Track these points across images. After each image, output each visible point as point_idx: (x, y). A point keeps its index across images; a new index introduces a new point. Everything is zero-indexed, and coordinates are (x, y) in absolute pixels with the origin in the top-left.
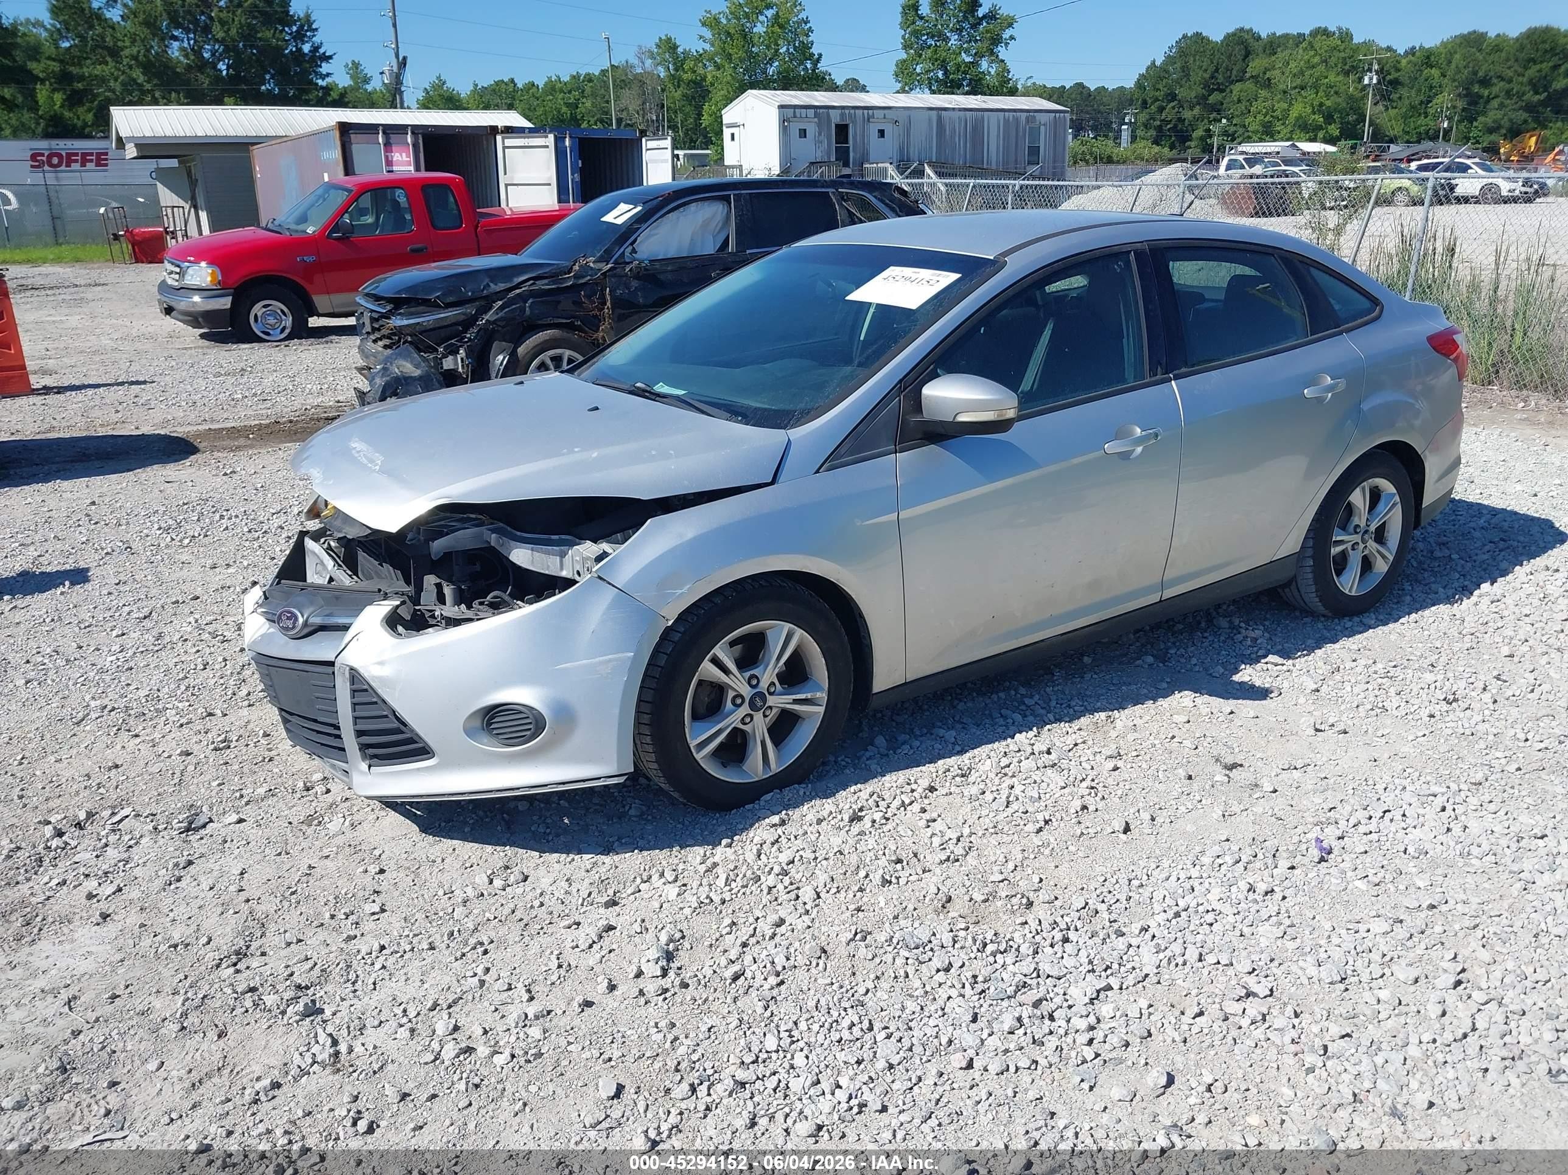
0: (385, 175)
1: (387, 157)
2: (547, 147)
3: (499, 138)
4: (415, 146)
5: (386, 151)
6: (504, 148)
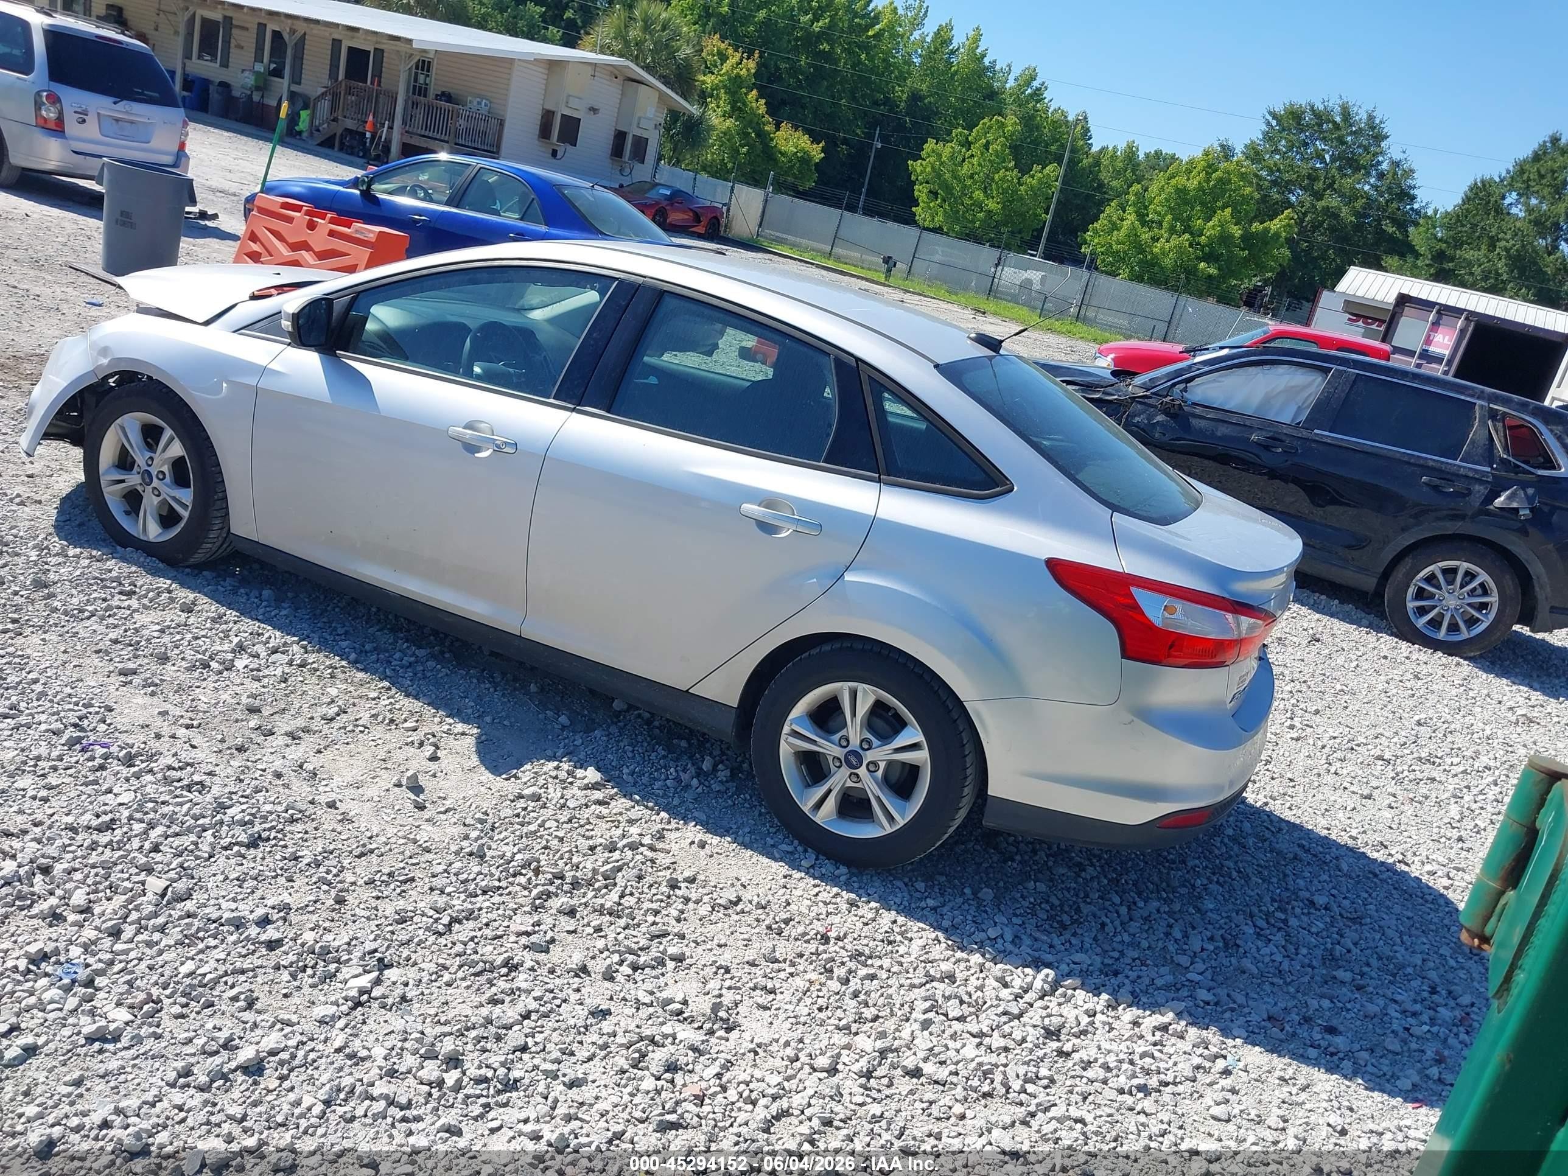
1: (1429, 336)
4: (1463, 332)
5: (1431, 330)
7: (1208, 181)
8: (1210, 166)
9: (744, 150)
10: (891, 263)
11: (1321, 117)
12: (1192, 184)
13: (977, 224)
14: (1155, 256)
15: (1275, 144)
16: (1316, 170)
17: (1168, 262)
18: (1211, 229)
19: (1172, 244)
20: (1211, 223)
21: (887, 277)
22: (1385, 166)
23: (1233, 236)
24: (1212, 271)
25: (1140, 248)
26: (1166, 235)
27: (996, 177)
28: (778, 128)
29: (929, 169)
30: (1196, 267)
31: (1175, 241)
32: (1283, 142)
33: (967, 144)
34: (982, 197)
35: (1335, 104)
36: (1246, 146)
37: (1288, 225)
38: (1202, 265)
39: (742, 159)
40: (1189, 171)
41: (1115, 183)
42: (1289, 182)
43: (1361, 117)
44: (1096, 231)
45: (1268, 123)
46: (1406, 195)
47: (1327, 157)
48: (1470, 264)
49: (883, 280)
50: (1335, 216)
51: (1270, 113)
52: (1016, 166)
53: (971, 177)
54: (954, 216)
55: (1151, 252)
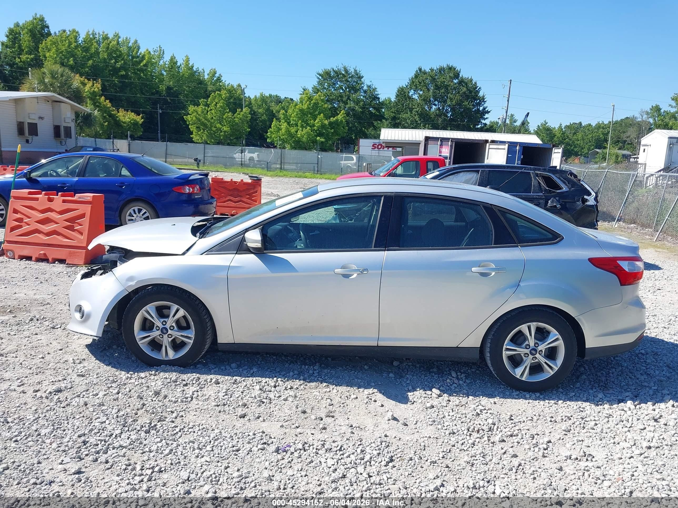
0: (438, 157)
1: (440, 150)
2: (505, 149)
3: (488, 144)
4: (451, 146)
5: (440, 148)
6: (489, 149)
7: (310, 105)
8: (309, 98)
9: (106, 124)
10: (198, 161)
11: (337, 73)
12: (305, 107)
13: (222, 137)
14: (299, 138)
15: (323, 86)
16: (341, 93)
17: (304, 139)
18: (317, 123)
19: (304, 132)
20: (317, 121)
21: (198, 167)
22: (365, 88)
23: (325, 124)
24: (323, 140)
25: (291, 135)
26: (301, 129)
27: (224, 117)
28: (118, 112)
29: (194, 118)
30: (316, 140)
31: (305, 131)
32: (326, 84)
33: (208, 105)
34: (220, 126)
35: (341, 67)
36: (313, 88)
37: (344, 117)
38: (318, 138)
39: (106, 128)
40: (301, 102)
41: (260, 110)
42: (333, 99)
43: (352, 70)
44: (271, 132)
45: (318, 78)
46: (376, 98)
47: (344, 88)
48: (405, 119)
49: (197, 168)
50: (353, 110)
51: (318, 74)
52: (230, 111)
53: (212, 118)
54: (210, 136)
55: (297, 137)
